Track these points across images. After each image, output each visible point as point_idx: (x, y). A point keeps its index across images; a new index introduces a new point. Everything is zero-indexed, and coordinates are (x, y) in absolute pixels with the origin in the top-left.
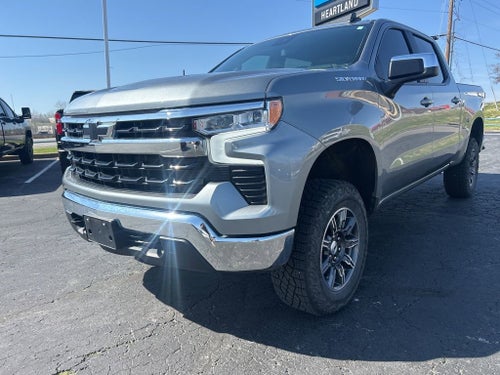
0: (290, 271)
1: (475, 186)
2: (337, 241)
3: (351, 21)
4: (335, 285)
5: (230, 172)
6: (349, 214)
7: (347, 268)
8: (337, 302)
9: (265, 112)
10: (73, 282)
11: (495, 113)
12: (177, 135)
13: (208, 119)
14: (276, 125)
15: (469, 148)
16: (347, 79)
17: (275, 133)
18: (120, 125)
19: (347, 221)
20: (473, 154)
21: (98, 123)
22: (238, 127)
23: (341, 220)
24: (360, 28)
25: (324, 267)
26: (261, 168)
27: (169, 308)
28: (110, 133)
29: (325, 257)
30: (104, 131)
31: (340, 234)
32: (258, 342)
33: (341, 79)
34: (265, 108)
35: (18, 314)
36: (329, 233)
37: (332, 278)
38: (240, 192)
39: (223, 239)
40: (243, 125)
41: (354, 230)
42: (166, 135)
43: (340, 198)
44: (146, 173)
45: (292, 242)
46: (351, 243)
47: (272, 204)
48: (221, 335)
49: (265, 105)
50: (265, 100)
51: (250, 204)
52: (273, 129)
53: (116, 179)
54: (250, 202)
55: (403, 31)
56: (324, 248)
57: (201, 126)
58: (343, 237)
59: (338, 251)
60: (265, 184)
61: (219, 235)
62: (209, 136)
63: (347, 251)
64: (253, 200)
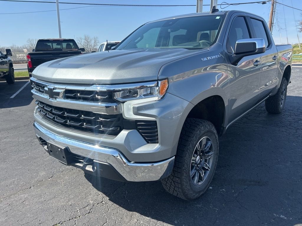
0: (172, 177)
1: (284, 106)
2: (200, 155)
3: (213, 12)
4: (199, 182)
5: (136, 124)
6: (208, 140)
7: (206, 170)
8: (200, 192)
9: (157, 88)
10: (42, 174)
11: (298, 51)
12: (103, 101)
13: (122, 92)
14: (164, 96)
15: (281, 85)
16: (209, 58)
17: (164, 101)
18: (67, 91)
19: (206, 145)
20: (284, 88)
21: (54, 89)
22: (141, 98)
23: (203, 144)
24: (218, 18)
25: (192, 173)
26: (155, 122)
27: (100, 193)
28: (61, 95)
29: (192, 167)
30: (58, 94)
31: (202, 152)
32: (153, 218)
33: (205, 59)
34: (157, 86)
35: (9, 197)
36: (196, 153)
37: (196, 178)
38: (142, 136)
39: (132, 164)
40: (144, 95)
41: (211, 148)
42: (97, 100)
43: (202, 132)
44: (84, 121)
45: (173, 164)
46: (208, 156)
47: (162, 144)
48: (131, 213)
49: (158, 83)
50: (157, 80)
51: (148, 143)
52: (162, 98)
53: (66, 122)
54: (148, 142)
55: (244, 17)
56: (192, 163)
57: (118, 96)
58: (203, 153)
59: (201, 161)
60: (157, 131)
61: (129, 161)
62: (124, 102)
63: (206, 161)
64: (150, 140)
